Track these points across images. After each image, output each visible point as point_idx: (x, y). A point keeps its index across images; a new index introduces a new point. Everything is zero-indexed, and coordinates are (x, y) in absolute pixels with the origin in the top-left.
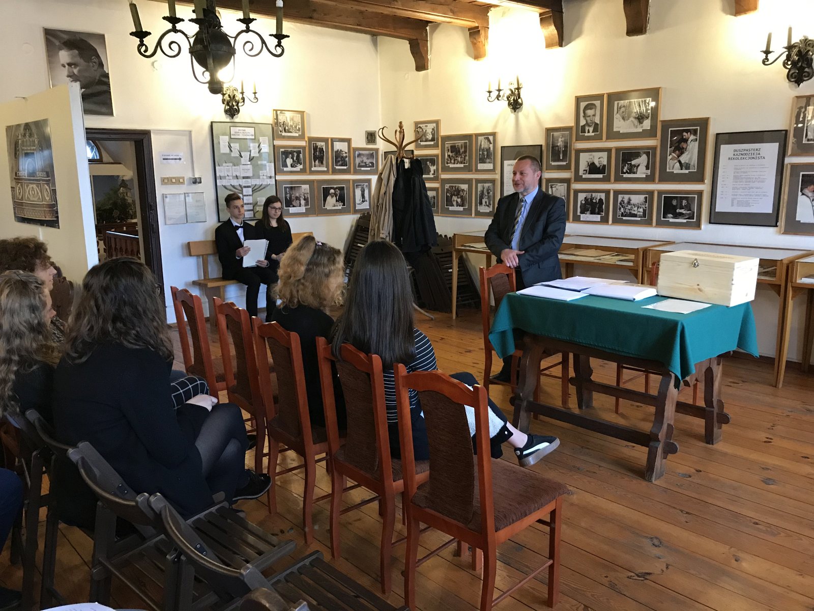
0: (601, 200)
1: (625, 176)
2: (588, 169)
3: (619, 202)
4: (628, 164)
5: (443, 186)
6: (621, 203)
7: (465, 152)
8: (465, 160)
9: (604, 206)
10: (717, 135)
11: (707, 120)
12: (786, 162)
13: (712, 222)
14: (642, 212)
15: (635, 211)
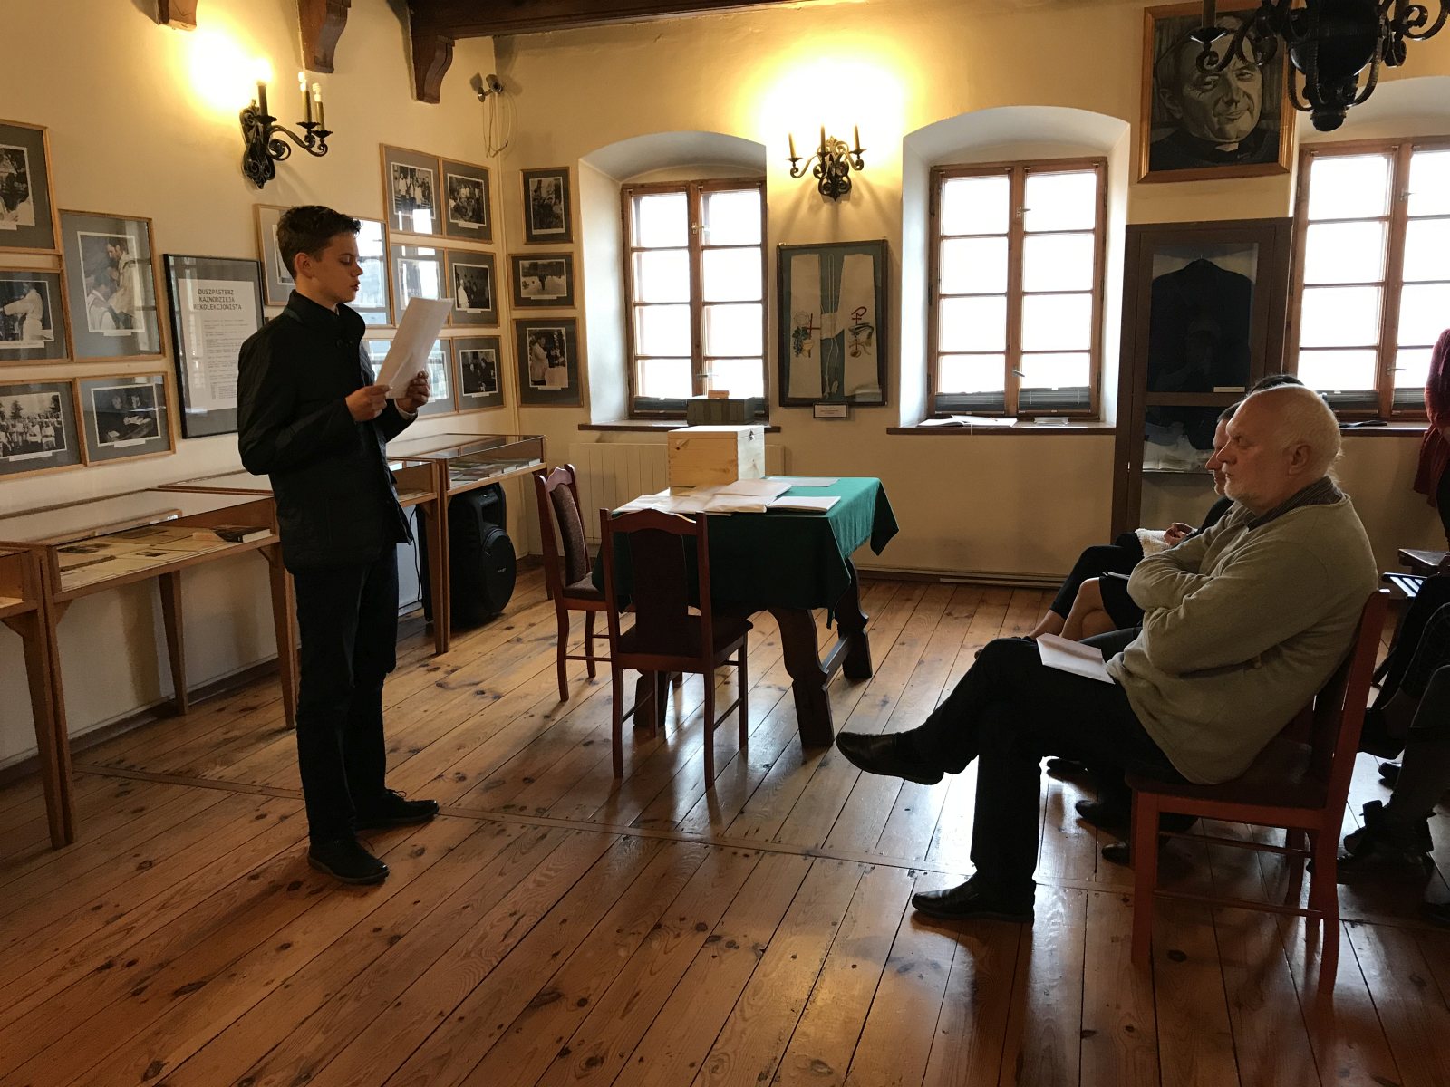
10: (166, 257)
11: (149, 221)
12: (265, 316)
13: (189, 433)
14: (54, 434)
15: (35, 435)
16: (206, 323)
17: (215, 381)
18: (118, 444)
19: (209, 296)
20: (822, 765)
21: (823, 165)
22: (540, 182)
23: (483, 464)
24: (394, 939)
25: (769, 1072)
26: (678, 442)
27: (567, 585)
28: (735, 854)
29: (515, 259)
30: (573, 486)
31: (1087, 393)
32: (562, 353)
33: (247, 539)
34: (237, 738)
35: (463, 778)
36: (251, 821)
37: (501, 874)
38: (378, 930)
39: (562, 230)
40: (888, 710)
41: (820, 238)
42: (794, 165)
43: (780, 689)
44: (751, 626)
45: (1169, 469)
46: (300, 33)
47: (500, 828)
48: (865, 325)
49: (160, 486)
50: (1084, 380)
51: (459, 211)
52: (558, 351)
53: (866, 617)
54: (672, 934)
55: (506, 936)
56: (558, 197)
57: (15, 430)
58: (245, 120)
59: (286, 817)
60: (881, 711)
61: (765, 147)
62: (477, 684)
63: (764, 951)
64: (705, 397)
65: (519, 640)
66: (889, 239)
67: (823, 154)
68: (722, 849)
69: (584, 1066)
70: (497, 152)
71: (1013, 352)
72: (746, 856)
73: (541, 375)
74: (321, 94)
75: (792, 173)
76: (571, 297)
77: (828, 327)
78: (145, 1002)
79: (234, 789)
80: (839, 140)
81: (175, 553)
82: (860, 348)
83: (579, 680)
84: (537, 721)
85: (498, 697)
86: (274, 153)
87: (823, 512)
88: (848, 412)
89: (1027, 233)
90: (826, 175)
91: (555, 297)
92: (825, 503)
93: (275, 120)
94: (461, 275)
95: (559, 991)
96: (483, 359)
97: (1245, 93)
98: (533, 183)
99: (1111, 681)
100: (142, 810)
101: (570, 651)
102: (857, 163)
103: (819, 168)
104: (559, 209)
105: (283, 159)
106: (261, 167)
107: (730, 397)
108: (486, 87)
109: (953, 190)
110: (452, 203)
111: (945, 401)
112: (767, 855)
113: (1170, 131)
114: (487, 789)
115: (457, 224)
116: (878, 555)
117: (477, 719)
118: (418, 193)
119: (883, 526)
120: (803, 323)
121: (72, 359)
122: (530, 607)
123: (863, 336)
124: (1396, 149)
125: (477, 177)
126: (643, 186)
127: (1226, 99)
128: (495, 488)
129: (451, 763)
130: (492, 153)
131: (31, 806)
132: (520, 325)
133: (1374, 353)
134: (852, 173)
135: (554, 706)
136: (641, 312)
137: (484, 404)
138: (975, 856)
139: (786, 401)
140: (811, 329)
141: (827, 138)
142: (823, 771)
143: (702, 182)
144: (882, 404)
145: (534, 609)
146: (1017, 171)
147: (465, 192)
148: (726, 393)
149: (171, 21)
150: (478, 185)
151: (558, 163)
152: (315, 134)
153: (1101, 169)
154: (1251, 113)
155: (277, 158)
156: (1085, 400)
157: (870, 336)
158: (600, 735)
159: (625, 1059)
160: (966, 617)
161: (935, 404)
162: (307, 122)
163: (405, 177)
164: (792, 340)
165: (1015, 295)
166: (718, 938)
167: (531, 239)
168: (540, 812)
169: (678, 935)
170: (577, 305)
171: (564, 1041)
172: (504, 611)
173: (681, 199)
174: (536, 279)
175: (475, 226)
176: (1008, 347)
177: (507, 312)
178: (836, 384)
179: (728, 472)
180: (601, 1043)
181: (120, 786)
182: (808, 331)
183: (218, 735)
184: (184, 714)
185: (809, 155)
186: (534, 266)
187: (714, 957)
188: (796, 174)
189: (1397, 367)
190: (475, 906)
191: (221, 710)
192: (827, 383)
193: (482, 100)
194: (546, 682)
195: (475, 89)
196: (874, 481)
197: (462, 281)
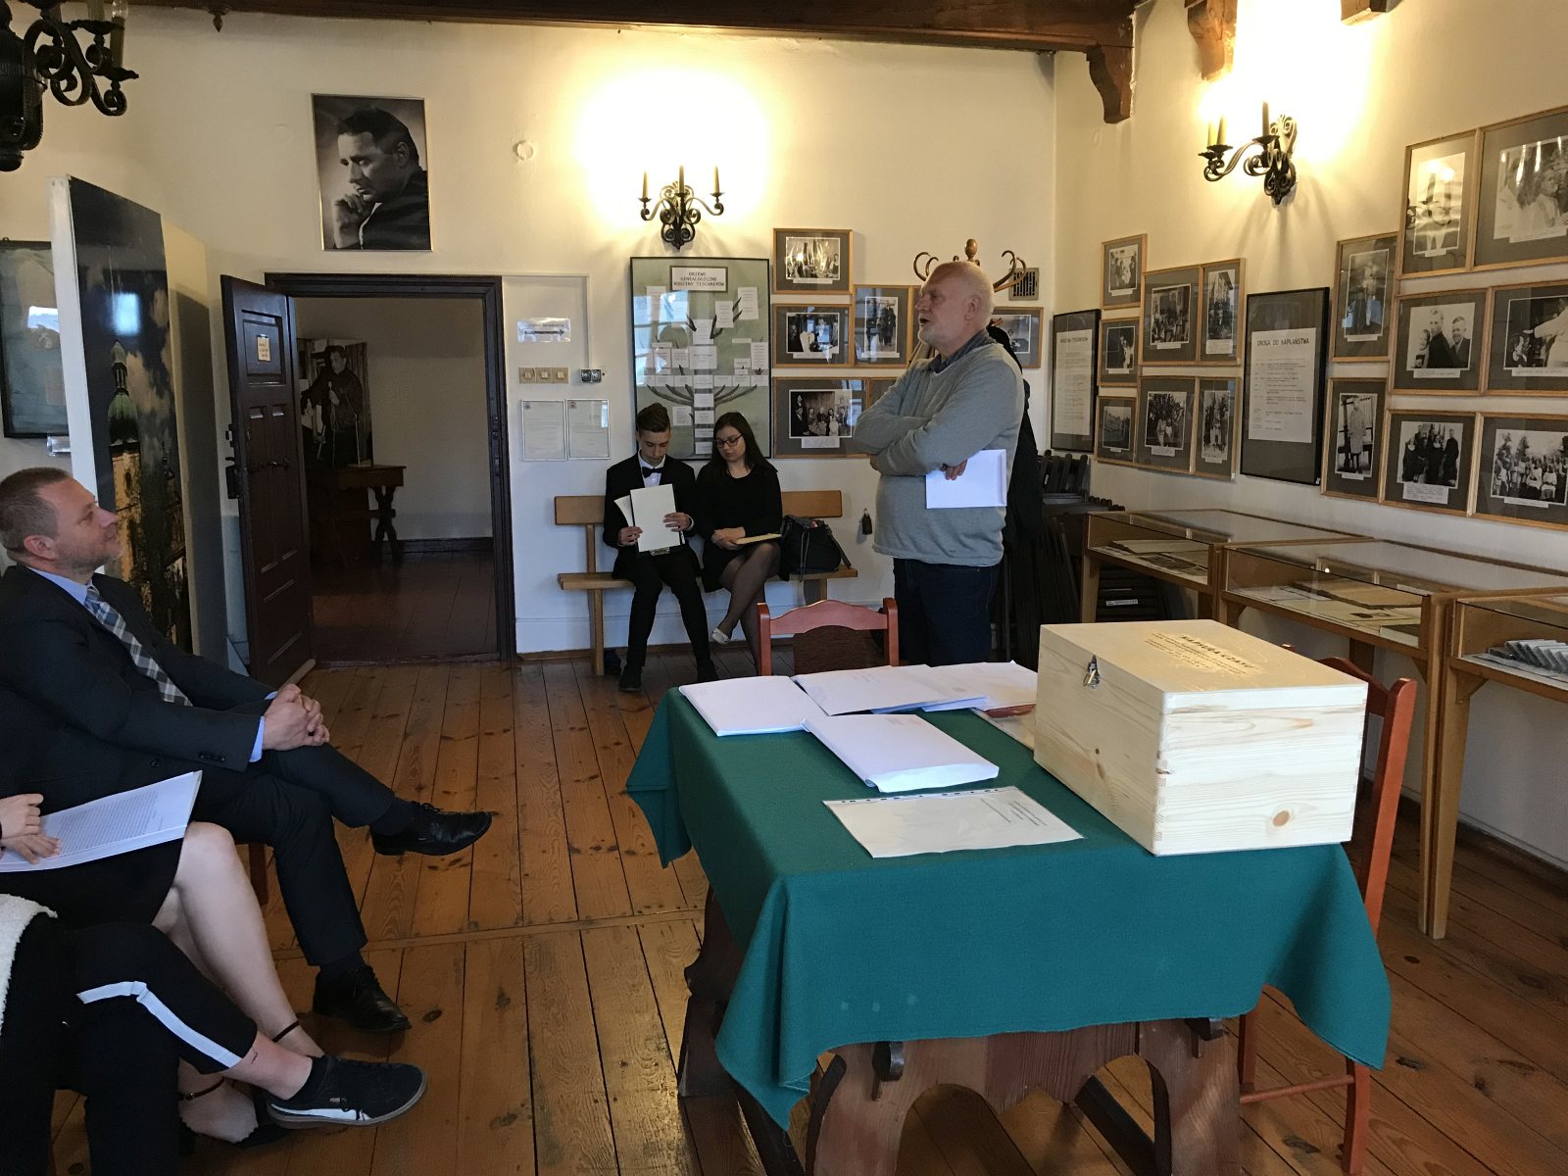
0: (1452, 442)
1: (1516, 372)
2: (1426, 352)
3: (1496, 451)
4: (1525, 336)
5: (1143, 395)
6: (1500, 455)
7: (1184, 312)
8: (1184, 332)
9: (1458, 460)
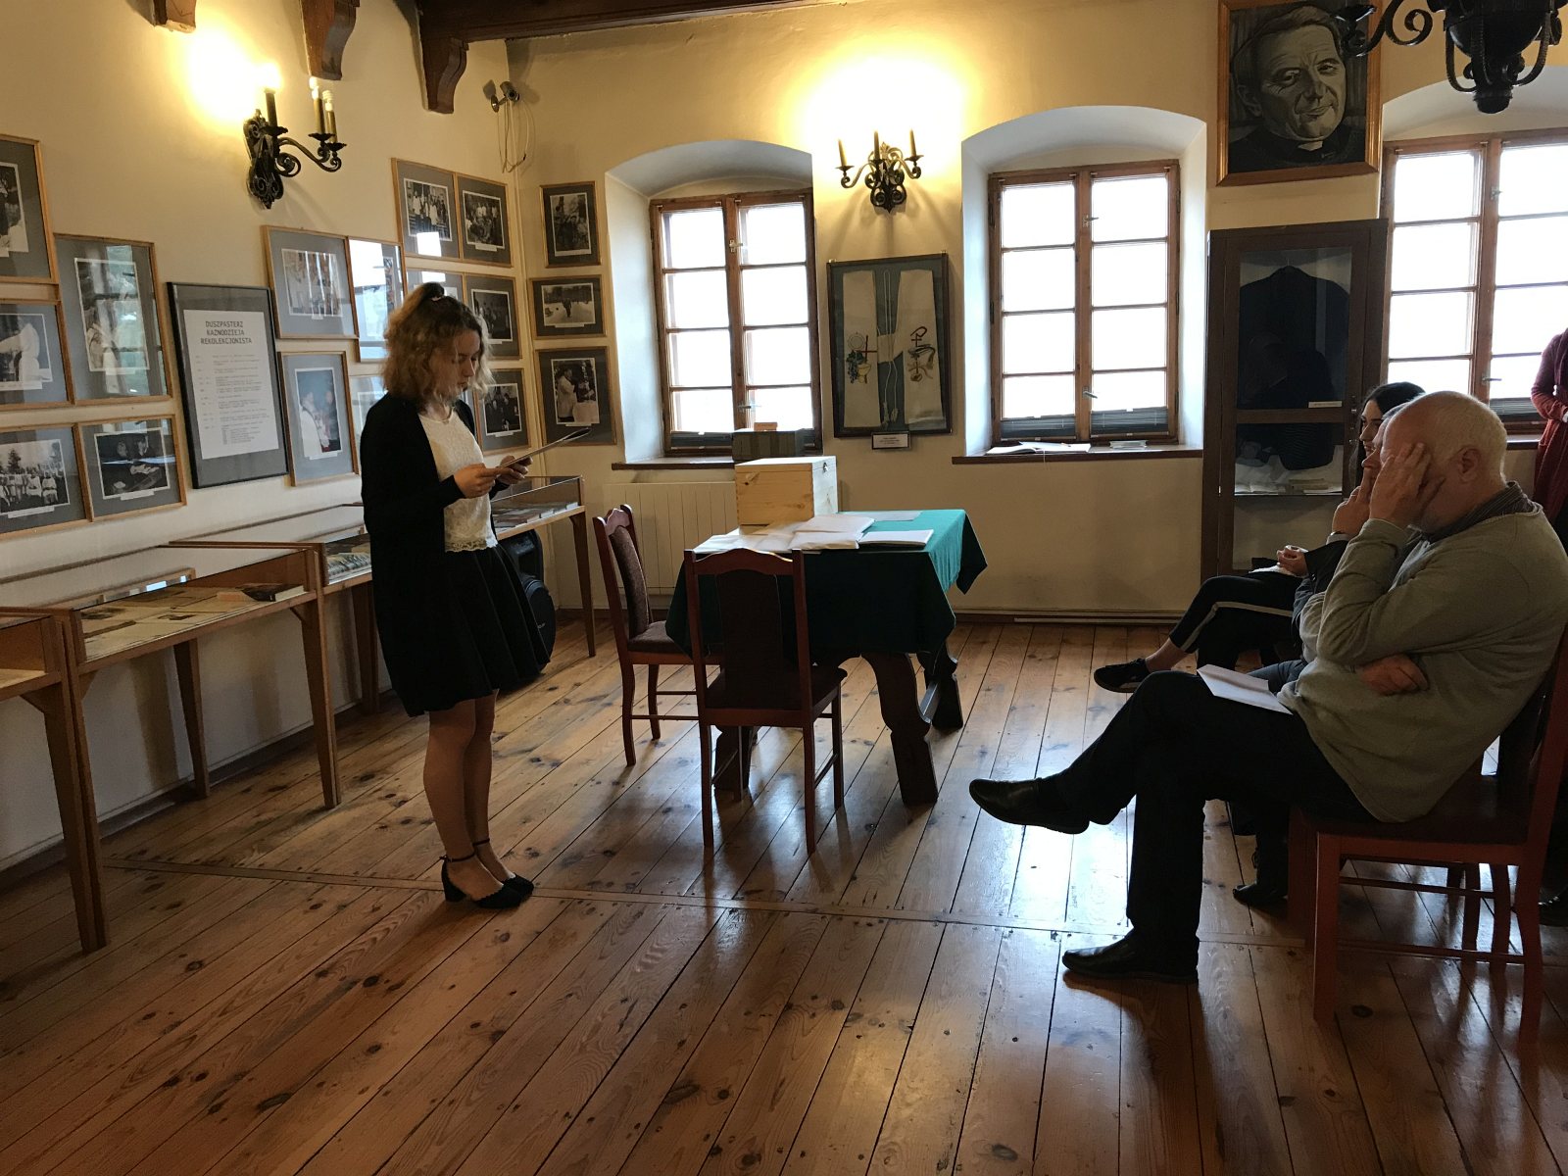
10: (170, 285)
11: (149, 248)
12: (277, 350)
13: (200, 483)
14: (55, 487)
15: (35, 488)
16: (215, 359)
17: (227, 423)
18: (125, 496)
19: (217, 328)
20: (931, 823)
21: (876, 175)
22: (562, 199)
23: (514, 509)
24: (497, 1035)
25: (947, 1160)
26: (747, 476)
27: (631, 637)
28: (856, 923)
29: (536, 285)
30: (631, 528)
31: (1164, 414)
32: (592, 386)
33: (281, 597)
34: (270, 821)
35: (536, 854)
36: (306, 912)
37: (601, 958)
38: (475, 1025)
39: (589, 252)
40: (989, 761)
41: (873, 253)
42: (845, 174)
43: (867, 743)
44: (844, 674)
45: (1260, 492)
46: (304, 36)
47: (590, 907)
48: (926, 347)
49: (170, 543)
50: (1158, 399)
51: (476, 232)
52: (587, 384)
53: (955, 661)
54: (806, 1015)
55: (622, 1026)
56: (582, 215)
57: (12, 482)
58: (250, 132)
59: (345, 906)
60: (981, 762)
61: (810, 156)
62: (530, 751)
63: (912, 1028)
64: (750, 429)
65: (567, 702)
66: (949, 253)
67: (876, 162)
68: (841, 919)
69: (741, 1166)
70: (514, 167)
71: (1083, 372)
72: (870, 925)
73: (569, 409)
74: (331, 102)
75: (843, 183)
76: (600, 325)
77: (883, 351)
78: (225, 1120)
79: (282, 876)
80: (891, 147)
81: (202, 615)
82: (921, 371)
83: (643, 742)
84: (605, 789)
85: (556, 764)
86: (282, 169)
87: (921, 546)
88: (910, 442)
89: (1093, 244)
90: (879, 184)
91: (582, 325)
92: (921, 536)
93: (285, 131)
94: (480, 304)
95: (696, 1083)
96: (506, 395)
97: (1328, 88)
98: (554, 200)
99: (1288, 712)
100: (178, 905)
101: (635, 712)
102: (914, 171)
103: (871, 177)
104: (584, 227)
105: (292, 176)
106: (268, 185)
107: (779, 429)
108: (500, 95)
109: (1013, 198)
110: (468, 223)
111: (1013, 427)
112: (893, 922)
113: (1249, 130)
114: (565, 864)
115: (474, 246)
116: (965, 593)
117: (538, 789)
118: (433, 213)
119: (972, 560)
120: (858, 346)
121: (73, 402)
122: (571, 665)
123: (924, 358)
124: (1483, 145)
125: (493, 195)
126: (673, 201)
127: (1307, 94)
128: (531, 535)
129: (519, 838)
130: (509, 167)
131: (56, 904)
132: (544, 356)
133: (1467, 363)
134: (907, 182)
135: (620, 772)
136: (674, 339)
137: (507, 443)
138: (1132, 912)
139: (841, 432)
140: (866, 352)
141: (880, 144)
142: (933, 830)
143: (739, 196)
144: (946, 431)
145: (576, 667)
146: (1082, 175)
147: (482, 211)
148: (775, 425)
149: (170, 22)
150: (493, 203)
151: (584, 178)
152: (329, 148)
153: (1174, 172)
154: (1336, 110)
155: (286, 174)
156: (1163, 422)
157: (931, 359)
158: (679, 800)
159: (785, 1153)
160: (1053, 658)
161: (1001, 430)
162: (320, 133)
163: (420, 195)
164: (847, 366)
165: (1083, 310)
166: (859, 1016)
167: (553, 262)
168: (631, 887)
169: (814, 1015)
170: (607, 332)
171: (712, 1139)
172: (543, 671)
173: (715, 216)
174: (560, 305)
175: (493, 248)
176: (1078, 366)
177: (529, 343)
178: (895, 413)
179: (803, 509)
180: (754, 1138)
181: (147, 879)
182: (864, 355)
183: (246, 818)
184: (205, 797)
185: (861, 162)
186: (558, 291)
187: (858, 1037)
188: (847, 184)
189: (1492, 377)
190: (580, 994)
191: (248, 790)
192: (886, 411)
193: (496, 109)
194: (607, 746)
195: (487, 97)
196: (961, 512)
197: (481, 309)
